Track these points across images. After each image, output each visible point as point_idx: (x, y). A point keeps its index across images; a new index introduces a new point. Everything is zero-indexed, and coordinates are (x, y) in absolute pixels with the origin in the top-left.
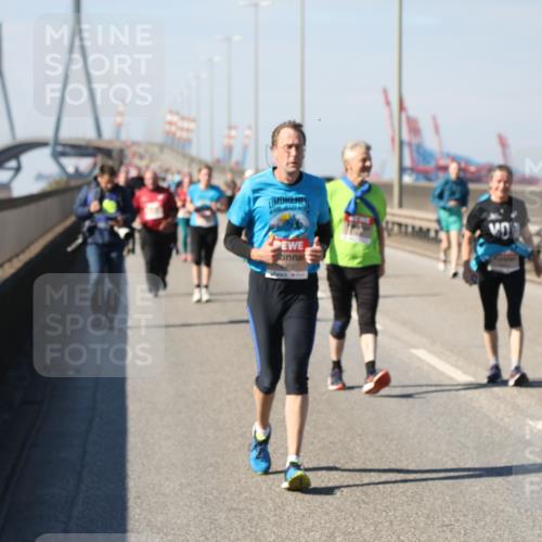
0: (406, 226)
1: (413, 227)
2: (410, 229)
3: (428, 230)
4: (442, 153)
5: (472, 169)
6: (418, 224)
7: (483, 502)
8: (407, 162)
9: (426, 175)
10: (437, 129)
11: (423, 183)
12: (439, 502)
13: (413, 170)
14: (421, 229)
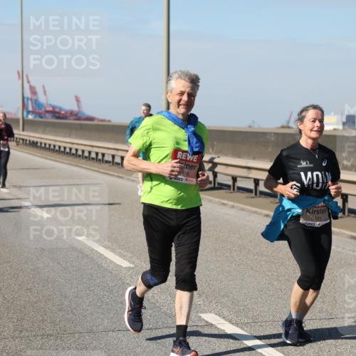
0: (26, 140)
1: (30, 141)
2: (28, 142)
3: (37, 142)
4: (47, 104)
5: (63, 112)
6: (32, 139)
7: (49, 278)
8: (30, 109)
9: (40, 115)
10: (45, 92)
11: (38, 119)
12: (27, 278)
13: (33, 112)
14: (33, 142)
